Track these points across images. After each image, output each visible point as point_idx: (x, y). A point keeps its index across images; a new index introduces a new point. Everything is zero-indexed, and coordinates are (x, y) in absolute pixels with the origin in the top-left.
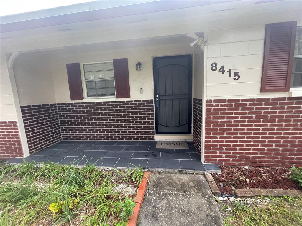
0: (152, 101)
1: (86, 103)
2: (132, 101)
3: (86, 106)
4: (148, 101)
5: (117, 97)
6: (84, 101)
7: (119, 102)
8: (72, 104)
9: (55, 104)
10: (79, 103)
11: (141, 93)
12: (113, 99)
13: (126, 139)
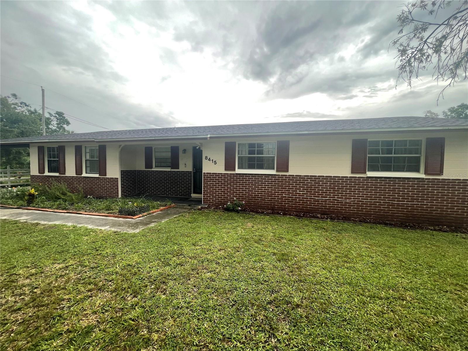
0: (191, 172)
1: (154, 171)
2: (180, 171)
3: (153, 173)
4: (189, 172)
5: (171, 169)
6: (153, 170)
7: (173, 171)
8: (146, 171)
9: (136, 170)
10: (150, 171)
11: (186, 167)
12: (169, 169)
13: (175, 195)
